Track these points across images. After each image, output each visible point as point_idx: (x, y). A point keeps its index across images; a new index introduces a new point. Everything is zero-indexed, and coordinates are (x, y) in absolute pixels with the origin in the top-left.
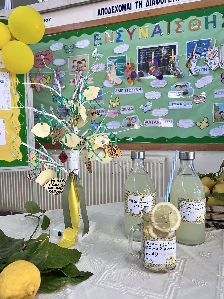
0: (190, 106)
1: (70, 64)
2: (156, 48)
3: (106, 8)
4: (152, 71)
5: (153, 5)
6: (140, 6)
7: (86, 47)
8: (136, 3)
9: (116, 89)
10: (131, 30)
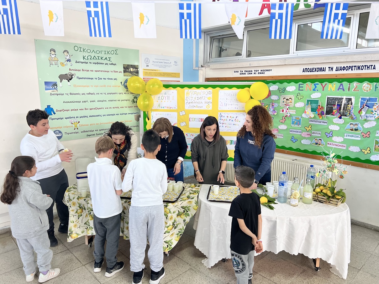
0: (359, 139)
1: (282, 100)
2: (339, 98)
3: (309, 68)
4: (335, 113)
5: (341, 70)
6: (332, 70)
7: (292, 91)
8: (329, 68)
9: (310, 120)
10: (324, 84)
